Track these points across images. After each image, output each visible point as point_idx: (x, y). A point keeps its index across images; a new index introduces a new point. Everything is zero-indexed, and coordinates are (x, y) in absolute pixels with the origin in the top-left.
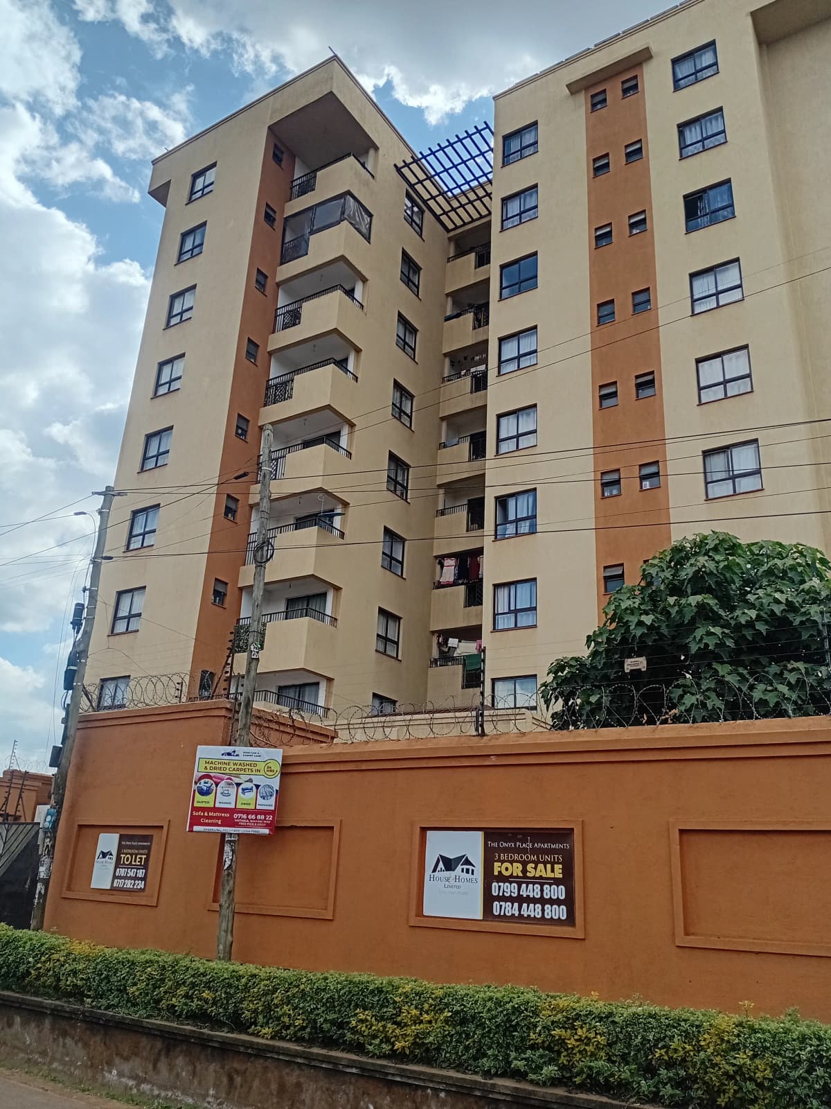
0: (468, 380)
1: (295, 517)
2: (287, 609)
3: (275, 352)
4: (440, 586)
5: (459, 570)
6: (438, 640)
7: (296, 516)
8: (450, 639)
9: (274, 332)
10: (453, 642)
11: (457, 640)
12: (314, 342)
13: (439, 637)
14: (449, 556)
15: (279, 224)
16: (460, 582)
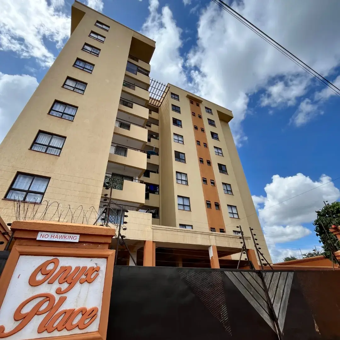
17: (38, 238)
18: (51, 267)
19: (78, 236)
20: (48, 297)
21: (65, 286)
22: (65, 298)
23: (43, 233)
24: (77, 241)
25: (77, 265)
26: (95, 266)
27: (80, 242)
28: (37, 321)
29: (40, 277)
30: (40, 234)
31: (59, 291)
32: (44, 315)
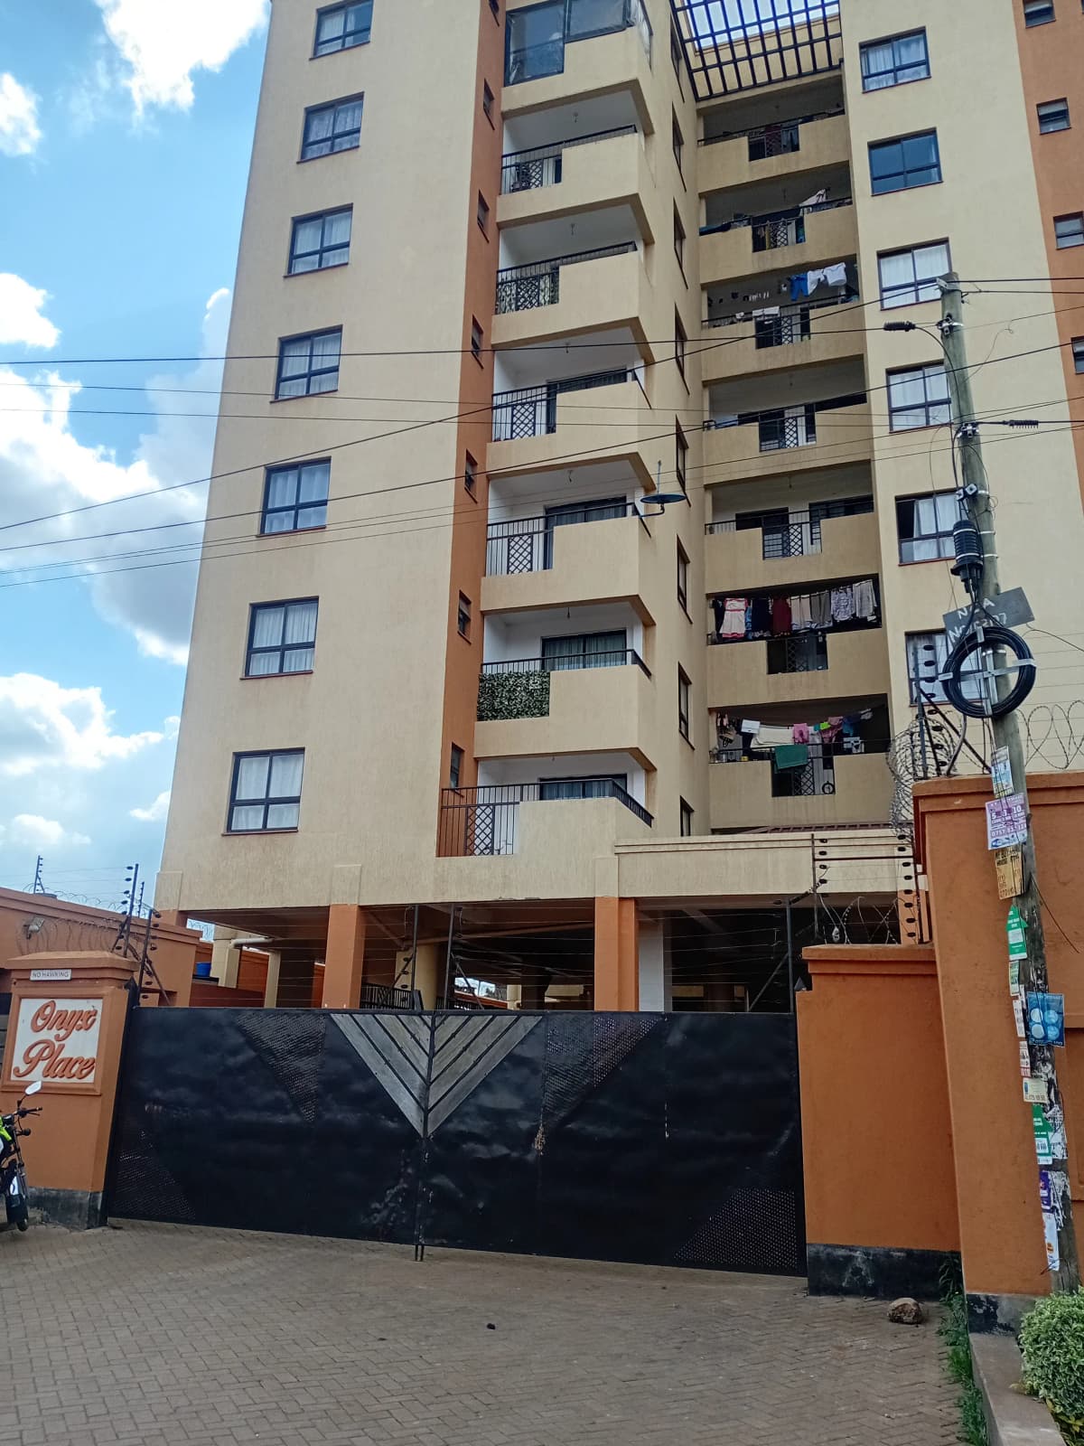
0: (750, 328)
1: (545, 507)
2: (543, 655)
3: (507, 227)
4: (720, 639)
5: (752, 618)
6: (722, 722)
7: (546, 503)
8: (744, 721)
9: (500, 194)
10: (749, 726)
11: (759, 723)
12: (571, 219)
13: (722, 717)
14: (735, 595)
15: (502, 17)
16: (757, 635)
17: (32, 978)
18: (48, 1011)
19: (70, 971)
20: (48, 1043)
21: (62, 1033)
22: (63, 1046)
23: (36, 972)
24: (69, 978)
25: (74, 1009)
26: (92, 1009)
27: (72, 979)
28: (42, 1065)
29: (40, 1022)
30: (32, 972)
31: (58, 1038)
32: (47, 1061)
